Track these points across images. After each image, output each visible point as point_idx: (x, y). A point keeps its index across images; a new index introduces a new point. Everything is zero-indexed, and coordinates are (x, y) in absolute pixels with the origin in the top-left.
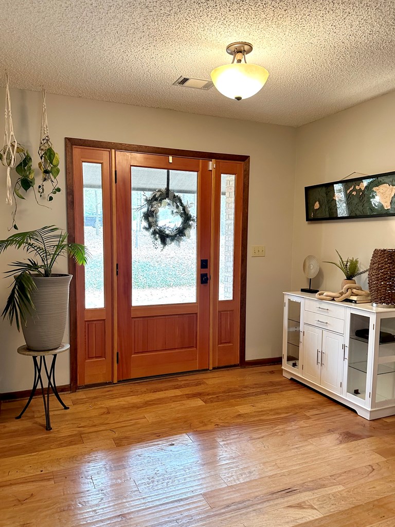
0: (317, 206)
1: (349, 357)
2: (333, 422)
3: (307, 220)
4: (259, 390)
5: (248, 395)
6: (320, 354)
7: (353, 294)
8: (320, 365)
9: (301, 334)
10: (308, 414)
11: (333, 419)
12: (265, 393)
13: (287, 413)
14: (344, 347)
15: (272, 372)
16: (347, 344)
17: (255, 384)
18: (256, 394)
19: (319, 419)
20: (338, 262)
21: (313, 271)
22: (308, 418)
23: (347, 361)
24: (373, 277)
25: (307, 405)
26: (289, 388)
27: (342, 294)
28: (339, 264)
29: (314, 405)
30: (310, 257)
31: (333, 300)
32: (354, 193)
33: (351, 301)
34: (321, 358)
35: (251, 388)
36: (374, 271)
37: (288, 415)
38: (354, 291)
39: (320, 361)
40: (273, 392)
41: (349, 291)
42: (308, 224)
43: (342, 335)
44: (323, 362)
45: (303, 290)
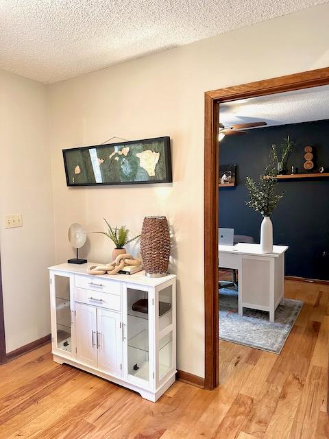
0: (77, 170)
1: (128, 336)
2: (121, 422)
3: (69, 184)
4: (26, 397)
5: (12, 414)
6: (95, 335)
7: (126, 265)
8: (96, 347)
9: (73, 314)
10: (90, 420)
11: (119, 416)
12: (35, 401)
13: (65, 430)
14: (122, 325)
15: (41, 359)
16: (125, 321)
17: (21, 388)
18: (22, 408)
19: (105, 424)
20: (107, 230)
21: (80, 241)
22: (91, 428)
23: (126, 340)
24: (146, 247)
25: (87, 404)
26: (63, 380)
27: (114, 265)
28: (108, 233)
29: (95, 401)
30: (76, 225)
31: (106, 273)
32: (117, 158)
33: (125, 273)
34: (97, 340)
35: (15, 398)
36: (147, 241)
37: (68, 431)
38: (127, 261)
39: (95, 342)
40: (44, 395)
41: (122, 262)
42: (69, 189)
43: (119, 312)
44: (100, 344)
45: (70, 262)
